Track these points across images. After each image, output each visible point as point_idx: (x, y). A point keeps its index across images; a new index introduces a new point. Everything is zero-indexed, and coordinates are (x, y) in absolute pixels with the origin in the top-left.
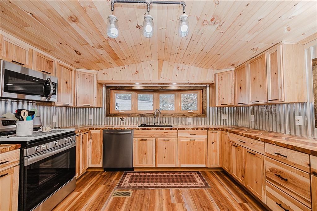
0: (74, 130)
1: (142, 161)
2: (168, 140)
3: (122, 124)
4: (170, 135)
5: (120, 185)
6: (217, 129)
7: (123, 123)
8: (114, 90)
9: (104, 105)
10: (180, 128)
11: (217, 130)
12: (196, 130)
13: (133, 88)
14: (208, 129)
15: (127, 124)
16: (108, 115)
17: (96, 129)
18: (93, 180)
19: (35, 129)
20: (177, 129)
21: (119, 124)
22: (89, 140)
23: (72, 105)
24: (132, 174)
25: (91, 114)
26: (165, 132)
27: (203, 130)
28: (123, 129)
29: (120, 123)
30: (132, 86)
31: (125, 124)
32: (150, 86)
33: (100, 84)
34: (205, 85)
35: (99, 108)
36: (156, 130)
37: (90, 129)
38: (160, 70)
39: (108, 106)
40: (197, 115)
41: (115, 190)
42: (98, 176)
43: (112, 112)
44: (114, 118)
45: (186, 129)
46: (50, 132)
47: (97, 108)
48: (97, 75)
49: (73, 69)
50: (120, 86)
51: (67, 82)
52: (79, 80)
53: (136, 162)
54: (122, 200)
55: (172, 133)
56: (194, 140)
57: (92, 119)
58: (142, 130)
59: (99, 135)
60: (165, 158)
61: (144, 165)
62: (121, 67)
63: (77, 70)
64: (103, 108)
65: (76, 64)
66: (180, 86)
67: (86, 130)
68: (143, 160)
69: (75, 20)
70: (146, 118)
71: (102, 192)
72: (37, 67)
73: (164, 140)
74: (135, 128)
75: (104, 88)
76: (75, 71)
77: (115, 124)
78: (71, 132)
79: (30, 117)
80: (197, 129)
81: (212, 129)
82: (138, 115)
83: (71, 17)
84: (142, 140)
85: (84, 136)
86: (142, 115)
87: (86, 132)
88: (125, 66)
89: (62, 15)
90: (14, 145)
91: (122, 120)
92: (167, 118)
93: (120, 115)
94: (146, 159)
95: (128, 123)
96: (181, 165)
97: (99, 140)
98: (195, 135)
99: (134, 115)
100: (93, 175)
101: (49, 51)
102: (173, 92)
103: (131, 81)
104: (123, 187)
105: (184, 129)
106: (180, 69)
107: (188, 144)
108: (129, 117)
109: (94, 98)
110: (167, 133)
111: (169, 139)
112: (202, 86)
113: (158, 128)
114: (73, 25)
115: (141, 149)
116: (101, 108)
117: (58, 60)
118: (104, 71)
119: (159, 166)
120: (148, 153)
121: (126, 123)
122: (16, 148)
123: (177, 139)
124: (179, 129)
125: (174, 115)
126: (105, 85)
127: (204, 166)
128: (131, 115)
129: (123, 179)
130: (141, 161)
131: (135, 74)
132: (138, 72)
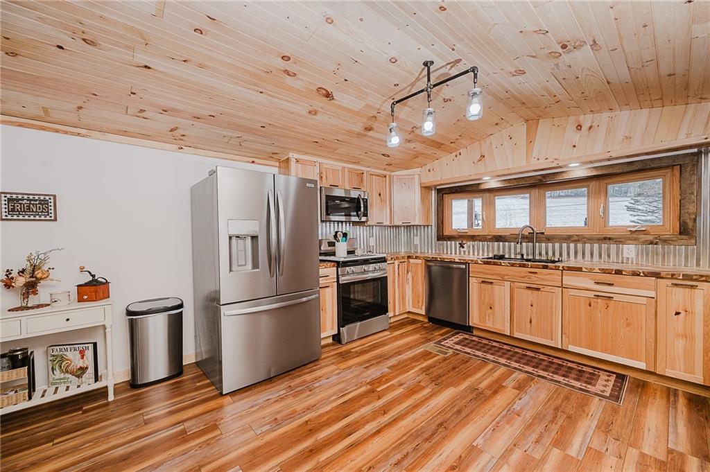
0: (385, 255)
1: (484, 319)
2: (538, 289)
3: (462, 253)
4: (543, 280)
5: (440, 341)
6: (694, 277)
7: (464, 252)
8: (449, 193)
9: (433, 221)
10: (568, 267)
11: (696, 280)
12: (616, 273)
13: (480, 186)
14: (657, 275)
15: (471, 253)
16: (441, 237)
17: (416, 258)
18: (410, 328)
19: (349, 253)
20: (561, 268)
21: (458, 253)
22: (408, 273)
23: (388, 223)
24: (467, 336)
25: (417, 236)
26: (530, 272)
27: (639, 275)
28: (453, 260)
29: (460, 251)
30: (479, 184)
31: (467, 253)
32: (515, 179)
33: (426, 188)
34: (696, 150)
35: (428, 226)
36: (512, 266)
37: (409, 257)
38: (530, 142)
39: (440, 222)
40: (656, 238)
41: (432, 344)
42: (419, 325)
43: (446, 233)
44: (449, 242)
45: (584, 270)
46: (362, 256)
47: (424, 226)
48: (420, 175)
49: (388, 173)
50: (458, 186)
51: (380, 195)
52: (395, 188)
53: (475, 319)
54: (432, 355)
55: (548, 276)
56: (610, 297)
57: (418, 243)
58: (484, 264)
59: (420, 266)
60: (531, 322)
61: (489, 325)
62: (454, 154)
63: (393, 174)
64: (433, 226)
65: (390, 168)
66: (594, 168)
67: (403, 258)
68: (487, 318)
69: (369, 129)
70: (507, 243)
71: (414, 341)
72: (349, 185)
73: (529, 288)
74: (472, 261)
75: (433, 192)
76: (390, 176)
77: (452, 252)
78: (382, 258)
79: (344, 238)
80: (619, 272)
81: (673, 275)
82: (490, 237)
83: (366, 129)
84: (483, 282)
85: (400, 266)
86: (499, 239)
87: (403, 260)
88: (461, 151)
89: (357, 130)
90: (333, 264)
91: (462, 246)
92: (557, 245)
93: (459, 238)
94: (492, 316)
95: (474, 252)
96: (569, 346)
97: (420, 275)
98: (610, 284)
99: (483, 238)
100: (414, 322)
101: (358, 163)
102: (580, 183)
103: (470, 175)
104: (442, 345)
105: (580, 269)
106: (585, 128)
107: (590, 305)
108: (474, 241)
109: (417, 212)
110: (536, 275)
111: (539, 287)
112: (678, 155)
113: (515, 264)
114: (370, 133)
115: (483, 297)
116: (430, 227)
117: (369, 169)
118: (428, 167)
119: (516, 335)
120: (496, 307)
121: (469, 252)
122: (334, 266)
123: (561, 289)
124: (566, 268)
125: (576, 238)
126: (435, 188)
127: (642, 366)
128: (479, 238)
129: (448, 338)
130: (482, 318)
131: (478, 161)
132: (484, 156)
